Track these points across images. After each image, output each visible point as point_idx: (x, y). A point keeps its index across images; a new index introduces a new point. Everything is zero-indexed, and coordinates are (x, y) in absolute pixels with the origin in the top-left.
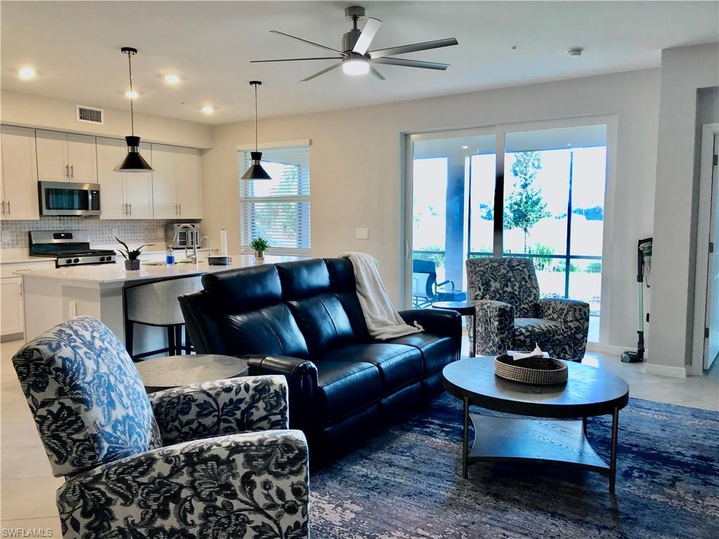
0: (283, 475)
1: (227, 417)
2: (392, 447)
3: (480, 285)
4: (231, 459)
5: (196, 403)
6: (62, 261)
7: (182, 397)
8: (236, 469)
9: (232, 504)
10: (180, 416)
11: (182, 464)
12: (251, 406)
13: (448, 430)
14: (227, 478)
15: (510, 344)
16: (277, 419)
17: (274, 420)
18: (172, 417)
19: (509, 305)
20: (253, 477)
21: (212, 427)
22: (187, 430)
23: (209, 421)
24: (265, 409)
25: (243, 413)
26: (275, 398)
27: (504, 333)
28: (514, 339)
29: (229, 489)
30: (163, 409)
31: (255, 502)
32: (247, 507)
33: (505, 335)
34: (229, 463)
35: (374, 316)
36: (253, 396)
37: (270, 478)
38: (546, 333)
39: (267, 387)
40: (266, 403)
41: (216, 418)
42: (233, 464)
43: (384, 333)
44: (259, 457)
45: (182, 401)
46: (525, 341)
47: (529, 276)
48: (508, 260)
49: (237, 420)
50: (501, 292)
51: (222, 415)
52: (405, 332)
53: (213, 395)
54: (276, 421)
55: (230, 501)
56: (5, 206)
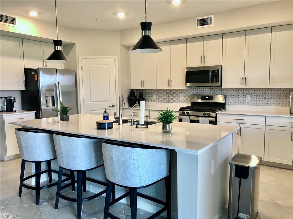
56: (170, 82)
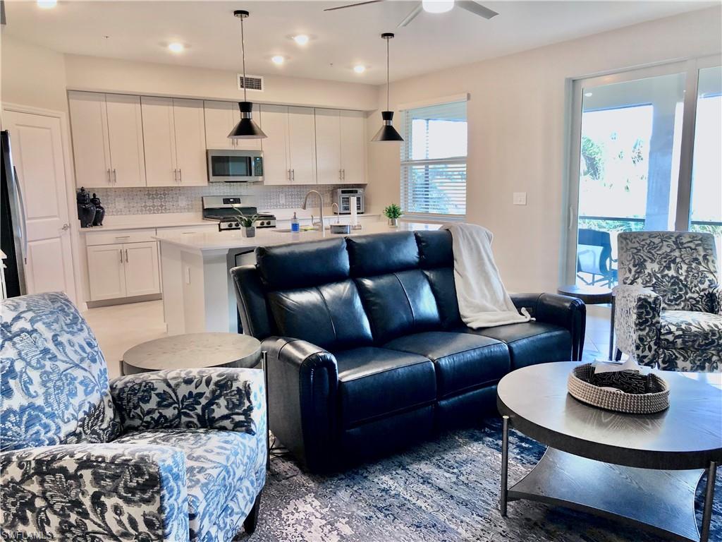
0: (134, 501)
1: (188, 411)
2: (443, 458)
3: (631, 266)
4: (79, 473)
5: (156, 392)
6: (225, 225)
7: (144, 384)
8: (85, 486)
9: (86, 524)
10: (141, 404)
11: (32, 471)
12: (211, 402)
13: (527, 446)
14: (77, 494)
15: (652, 344)
16: (241, 420)
17: (237, 420)
18: (134, 403)
19: (654, 295)
20: (103, 499)
21: (174, 419)
22: (149, 420)
23: (170, 413)
24: (227, 407)
25: (204, 409)
26: (238, 396)
27: (644, 329)
28: (659, 339)
29: (81, 508)
30: (125, 395)
31: (107, 526)
32: (101, 530)
33: (644, 333)
34: (77, 477)
35: (469, 299)
36: (213, 392)
37: (120, 502)
38: (708, 334)
39: (229, 383)
40: (227, 400)
41: (176, 412)
42: (81, 480)
43: (476, 320)
44: (107, 477)
45: (143, 388)
46: (674, 343)
47: (705, 257)
48: (676, 235)
49: (198, 415)
50: (659, 275)
51: (183, 408)
52: (504, 321)
53: (173, 385)
54: (239, 421)
55: (83, 520)
56: (177, 173)
